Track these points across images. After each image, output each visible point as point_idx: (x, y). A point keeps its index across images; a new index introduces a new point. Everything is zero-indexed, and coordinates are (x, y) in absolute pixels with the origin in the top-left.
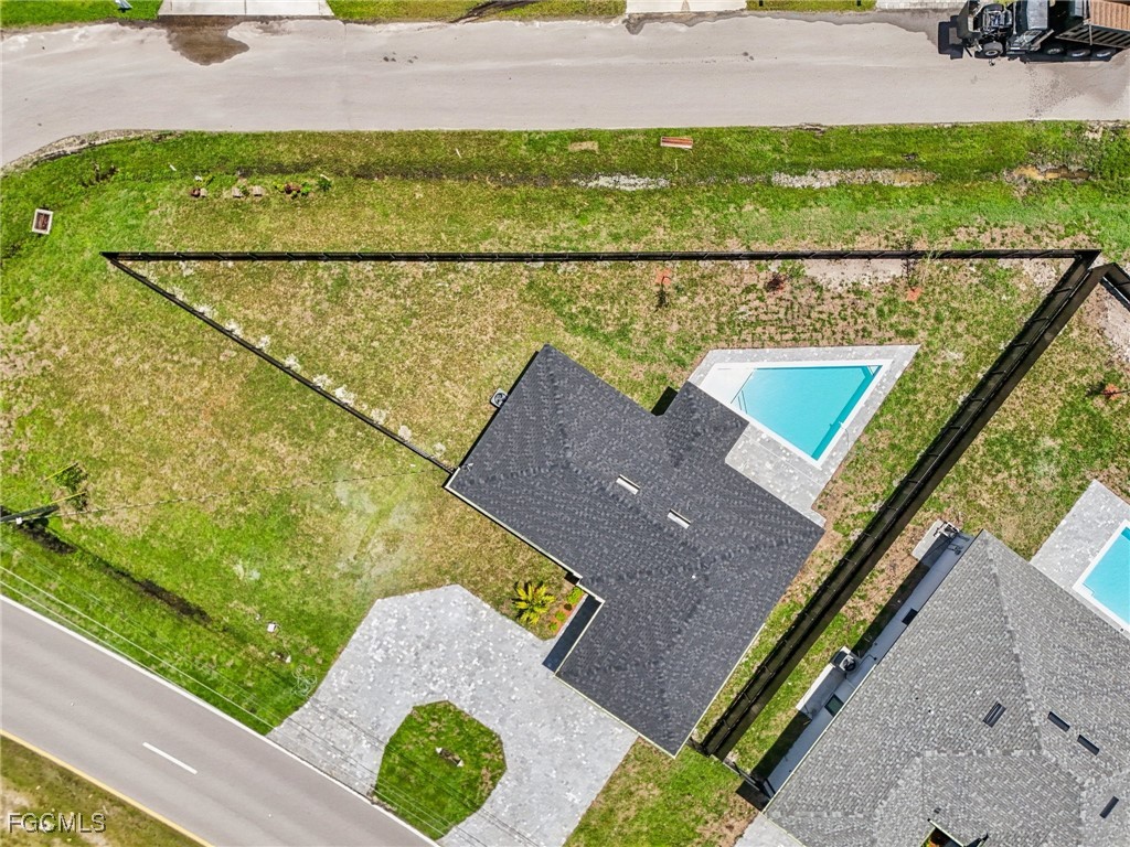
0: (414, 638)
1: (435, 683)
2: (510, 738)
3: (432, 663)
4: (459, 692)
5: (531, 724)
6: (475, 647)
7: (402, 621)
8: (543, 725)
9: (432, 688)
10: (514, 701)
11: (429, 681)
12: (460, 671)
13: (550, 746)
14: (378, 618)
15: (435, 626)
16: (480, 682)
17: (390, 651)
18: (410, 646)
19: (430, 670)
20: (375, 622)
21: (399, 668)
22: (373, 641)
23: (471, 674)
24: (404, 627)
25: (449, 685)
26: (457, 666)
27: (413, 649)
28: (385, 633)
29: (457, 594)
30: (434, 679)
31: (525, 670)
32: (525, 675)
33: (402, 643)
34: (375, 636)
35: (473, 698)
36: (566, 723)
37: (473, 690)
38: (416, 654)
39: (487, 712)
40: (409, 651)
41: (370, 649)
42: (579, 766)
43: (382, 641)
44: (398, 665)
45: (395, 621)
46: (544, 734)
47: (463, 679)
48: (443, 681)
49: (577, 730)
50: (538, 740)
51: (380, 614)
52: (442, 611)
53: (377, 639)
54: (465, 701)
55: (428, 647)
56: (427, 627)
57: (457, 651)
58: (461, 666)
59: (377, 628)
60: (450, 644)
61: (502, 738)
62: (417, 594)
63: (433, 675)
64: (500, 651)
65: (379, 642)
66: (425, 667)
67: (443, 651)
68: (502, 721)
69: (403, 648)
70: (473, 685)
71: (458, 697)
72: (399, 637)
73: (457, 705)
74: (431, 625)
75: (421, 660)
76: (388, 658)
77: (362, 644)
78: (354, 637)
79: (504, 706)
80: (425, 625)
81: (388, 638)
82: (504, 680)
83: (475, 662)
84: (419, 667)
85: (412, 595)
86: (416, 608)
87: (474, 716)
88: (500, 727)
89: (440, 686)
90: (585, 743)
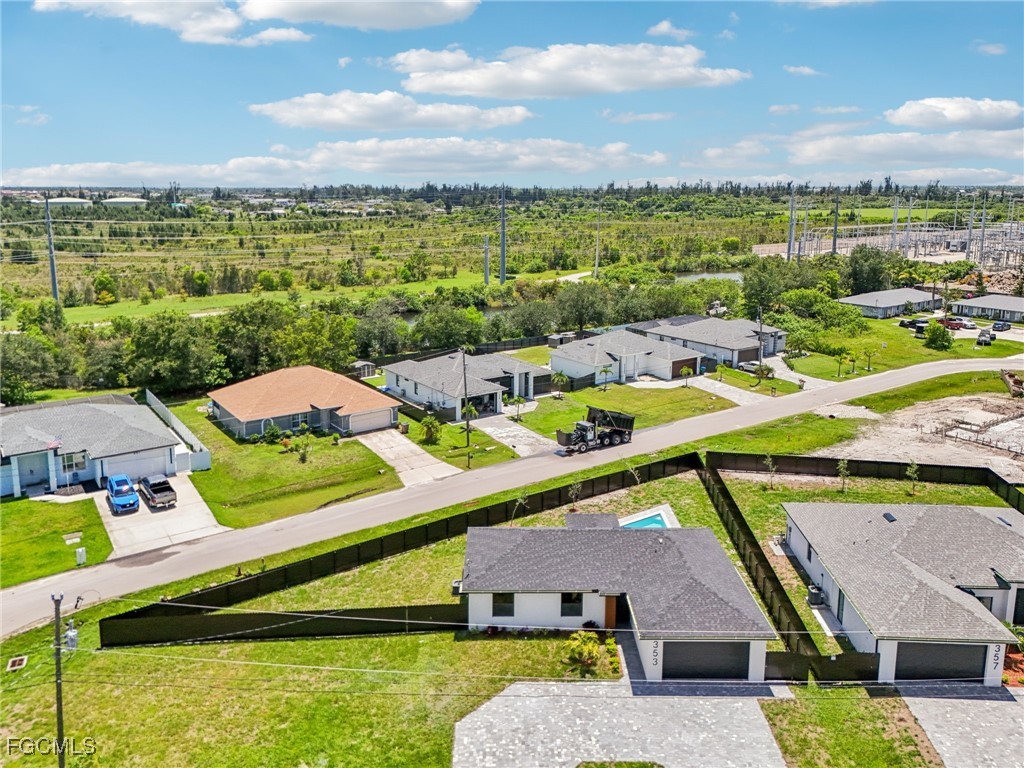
0: (510, 733)
1: (559, 755)
2: (665, 758)
3: (542, 742)
4: (586, 750)
5: (670, 739)
6: (569, 712)
7: (489, 727)
8: (680, 733)
9: (560, 760)
10: (638, 730)
11: (553, 756)
12: (572, 735)
13: (703, 745)
14: (467, 736)
15: (522, 715)
16: (597, 733)
17: (497, 753)
18: (513, 741)
19: (546, 747)
20: (466, 740)
21: (517, 762)
22: (475, 754)
23: (584, 732)
24: (495, 731)
25: (573, 750)
26: (567, 733)
27: (517, 742)
28: (482, 743)
29: (520, 687)
30: (556, 752)
31: (624, 706)
32: (628, 709)
33: (504, 742)
34: (474, 750)
35: (603, 747)
36: (694, 722)
37: (598, 741)
38: (523, 743)
39: (625, 750)
40: (515, 745)
41: (478, 761)
42: (742, 745)
43: (483, 750)
44: (513, 760)
45: (484, 730)
46: (687, 739)
47: (580, 739)
48: (565, 750)
49: (709, 722)
50: (688, 746)
51: (466, 732)
52: (519, 704)
53: (478, 751)
54: (598, 753)
55: (529, 733)
56: (516, 720)
57: (556, 723)
58: (570, 731)
59: (472, 743)
60: (546, 721)
61: (658, 763)
62: (488, 703)
63: (552, 750)
64: (592, 704)
65: (481, 753)
66: (539, 749)
67: (545, 729)
68: (644, 750)
69: (507, 745)
70: (593, 738)
71: (589, 754)
72: (497, 739)
73: (594, 760)
74: (518, 716)
75: (532, 745)
76: (500, 760)
77: (467, 761)
78: (455, 760)
79: (634, 738)
80: (513, 720)
81: (488, 745)
82: (615, 721)
83: (578, 721)
84: (534, 751)
85: (484, 706)
86: (495, 712)
87: (617, 760)
88: (647, 756)
89: (565, 755)
90: (726, 727)
